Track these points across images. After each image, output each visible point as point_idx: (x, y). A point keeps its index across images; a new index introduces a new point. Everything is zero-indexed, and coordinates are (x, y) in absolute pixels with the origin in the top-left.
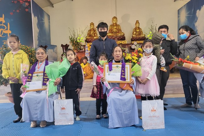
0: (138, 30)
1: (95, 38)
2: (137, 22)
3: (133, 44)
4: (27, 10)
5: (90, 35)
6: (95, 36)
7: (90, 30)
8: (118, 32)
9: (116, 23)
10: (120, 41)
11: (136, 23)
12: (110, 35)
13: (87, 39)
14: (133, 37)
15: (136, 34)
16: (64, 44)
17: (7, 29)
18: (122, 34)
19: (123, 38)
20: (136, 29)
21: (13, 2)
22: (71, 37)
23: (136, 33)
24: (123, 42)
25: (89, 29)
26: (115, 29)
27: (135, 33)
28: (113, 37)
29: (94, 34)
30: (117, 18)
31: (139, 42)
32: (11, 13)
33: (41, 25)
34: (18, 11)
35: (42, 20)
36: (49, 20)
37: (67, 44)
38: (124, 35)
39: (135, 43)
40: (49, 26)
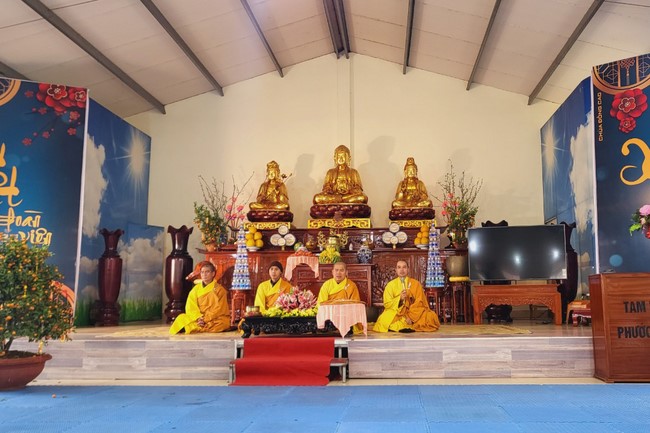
0: (410, 186)
1: (279, 207)
2: (411, 163)
3: (387, 230)
4: (71, 132)
5: (264, 200)
6: (279, 202)
7: (267, 185)
8: (350, 193)
9: (345, 165)
10: (350, 220)
11: (407, 165)
12: (322, 202)
13: (253, 211)
14: (393, 207)
15: (404, 199)
16: (178, 226)
17: (8, 185)
18: (360, 198)
19: (361, 209)
20: (404, 183)
21: (36, 112)
22: (199, 205)
23: (404, 197)
24: (360, 223)
25: (264, 180)
26: (342, 181)
27: (401, 195)
28: (330, 206)
29: (278, 196)
30: (347, 151)
31: (408, 223)
32: (26, 142)
33: (115, 168)
34: (46, 135)
35: (124, 154)
36: (149, 148)
37: (184, 227)
38: (365, 201)
39: (395, 227)
40: (147, 168)
